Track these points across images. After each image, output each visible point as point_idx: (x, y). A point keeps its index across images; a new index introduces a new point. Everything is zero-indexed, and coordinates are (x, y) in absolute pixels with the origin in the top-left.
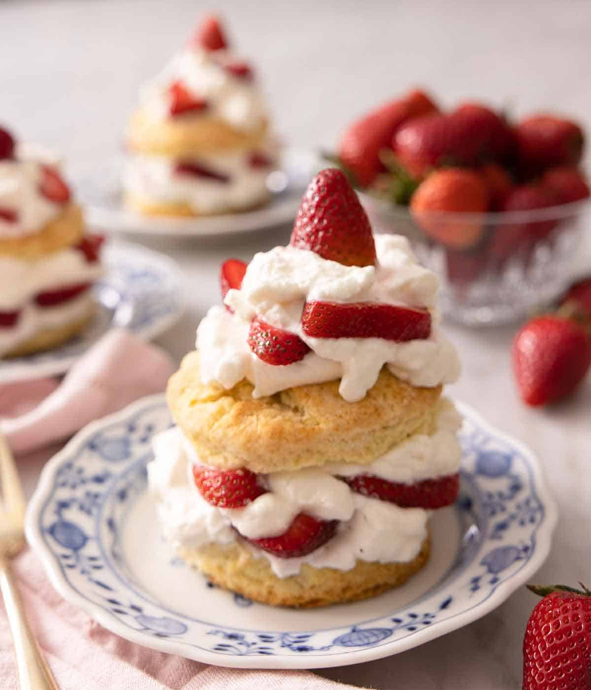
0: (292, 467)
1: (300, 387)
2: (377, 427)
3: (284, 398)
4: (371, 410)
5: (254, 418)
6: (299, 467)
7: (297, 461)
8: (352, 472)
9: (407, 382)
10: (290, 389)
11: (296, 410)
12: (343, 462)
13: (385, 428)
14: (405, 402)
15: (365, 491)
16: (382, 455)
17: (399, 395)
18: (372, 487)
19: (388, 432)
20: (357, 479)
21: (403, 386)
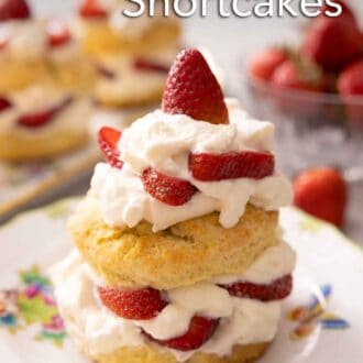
0: (187, 282)
1: (188, 221)
2: (247, 245)
3: (174, 231)
4: (243, 233)
5: (156, 249)
6: (193, 282)
7: (191, 278)
8: (230, 280)
9: (261, 209)
10: (180, 223)
11: (185, 238)
12: (224, 274)
13: (251, 245)
14: (264, 223)
15: (239, 293)
16: (250, 265)
17: (258, 219)
18: (245, 291)
19: (253, 248)
20: (234, 286)
21: (259, 212)
